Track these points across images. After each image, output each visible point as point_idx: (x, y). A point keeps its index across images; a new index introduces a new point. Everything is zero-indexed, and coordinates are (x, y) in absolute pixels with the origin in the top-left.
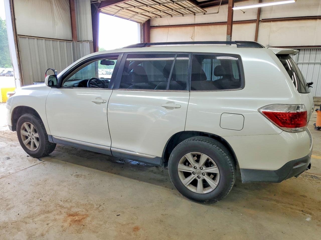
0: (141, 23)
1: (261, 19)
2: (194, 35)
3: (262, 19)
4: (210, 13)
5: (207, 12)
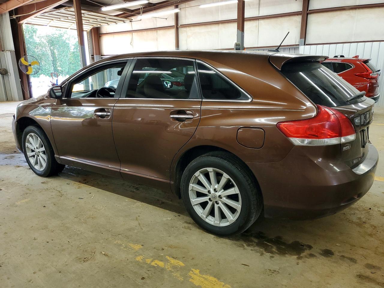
0: (87, 31)
1: (179, 25)
2: (132, 41)
3: (181, 25)
4: (135, 20)
5: (132, 20)
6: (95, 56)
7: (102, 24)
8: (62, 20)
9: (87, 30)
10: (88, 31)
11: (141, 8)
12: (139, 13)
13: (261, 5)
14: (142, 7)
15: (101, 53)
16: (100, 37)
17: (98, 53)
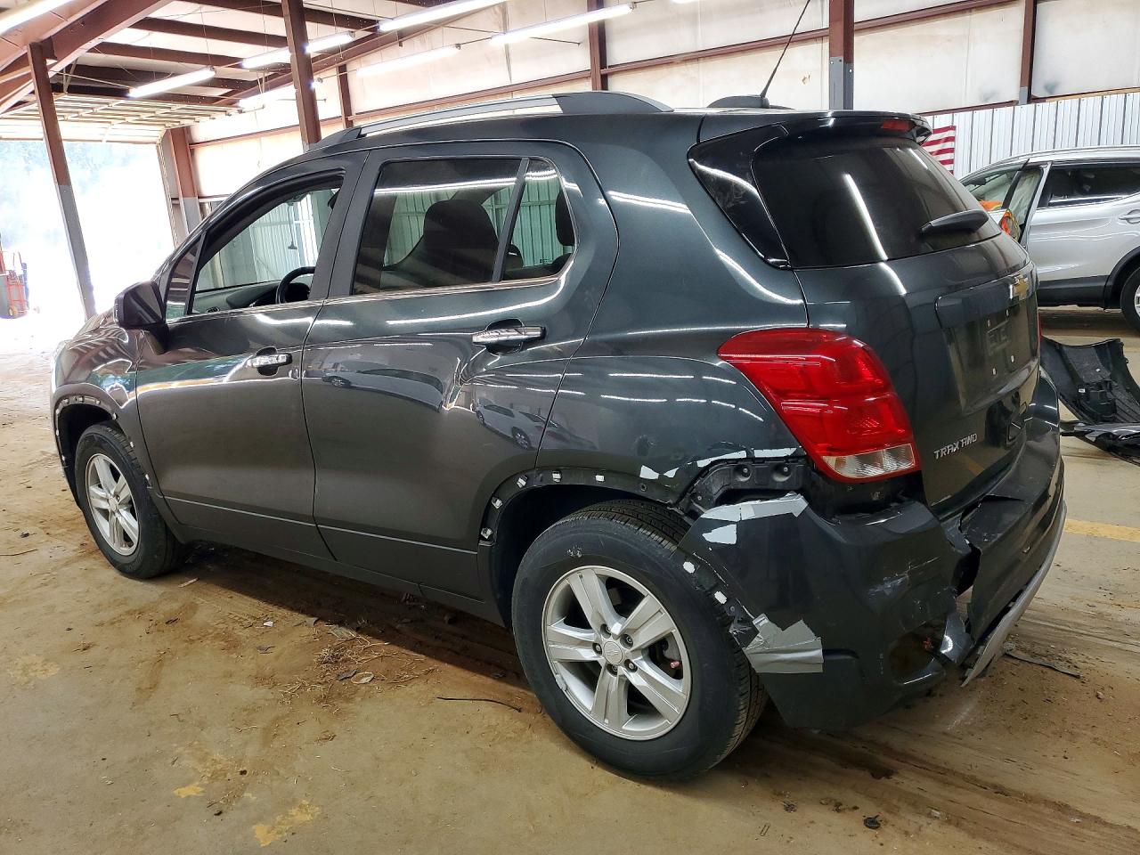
5: (243, 108)
6: (181, 199)
7: (197, 118)
8: (69, 118)
9: (154, 139)
10: (158, 142)
11: (261, 80)
12: (258, 92)
13: (512, 57)
14: (261, 75)
15: (199, 192)
16: (192, 151)
17: (189, 191)
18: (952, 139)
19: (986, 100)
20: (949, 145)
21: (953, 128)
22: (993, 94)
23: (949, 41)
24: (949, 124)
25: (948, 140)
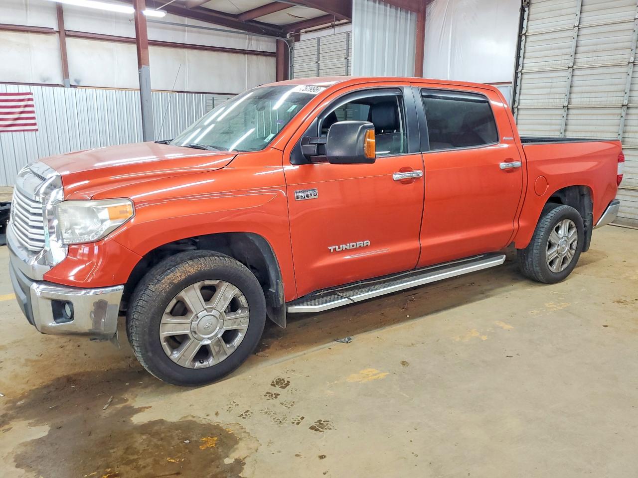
18: (32, 100)
19: (44, 81)
20: (30, 103)
21: (31, 94)
22: (48, 79)
23: (18, 45)
24: (29, 91)
25: (29, 100)
